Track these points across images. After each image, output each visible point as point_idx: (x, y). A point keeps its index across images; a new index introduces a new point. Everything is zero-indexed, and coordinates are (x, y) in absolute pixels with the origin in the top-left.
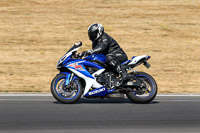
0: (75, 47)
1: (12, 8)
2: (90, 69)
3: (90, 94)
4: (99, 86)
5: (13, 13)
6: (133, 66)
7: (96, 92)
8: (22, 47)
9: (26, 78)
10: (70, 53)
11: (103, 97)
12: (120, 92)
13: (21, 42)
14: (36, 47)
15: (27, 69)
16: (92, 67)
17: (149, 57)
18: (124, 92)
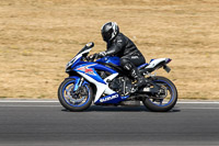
0: (86, 48)
1: (176, 7)
2: (102, 73)
3: (101, 101)
4: (111, 92)
5: (177, 12)
6: (151, 70)
7: (108, 99)
8: (186, 49)
9: (190, 84)
10: (80, 55)
11: (116, 105)
12: (136, 99)
13: (186, 44)
14: (201, 50)
15: (192, 74)
16: (105, 70)
17: (169, 60)
18: (140, 99)
